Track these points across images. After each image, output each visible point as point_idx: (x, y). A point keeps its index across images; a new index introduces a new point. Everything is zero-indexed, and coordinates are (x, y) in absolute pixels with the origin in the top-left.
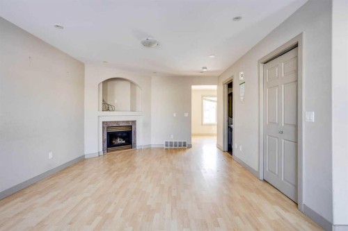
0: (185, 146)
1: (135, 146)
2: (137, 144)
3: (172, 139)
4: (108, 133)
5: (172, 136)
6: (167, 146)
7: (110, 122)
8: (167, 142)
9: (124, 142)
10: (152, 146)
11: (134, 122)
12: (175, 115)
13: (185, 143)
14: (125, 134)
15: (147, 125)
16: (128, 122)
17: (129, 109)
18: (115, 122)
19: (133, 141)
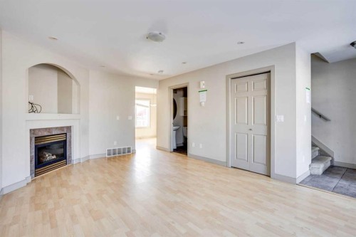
0: (129, 152)
1: (71, 161)
3: (116, 146)
4: (35, 146)
5: (115, 143)
6: (109, 154)
7: (39, 130)
8: (109, 150)
9: (54, 157)
10: (91, 158)
11: (69, 128)
12: (118, 118)
13: (129, 148)
15: (85, 131)
16: (62, 128)
18: (46, 129)
19: (68, 154)
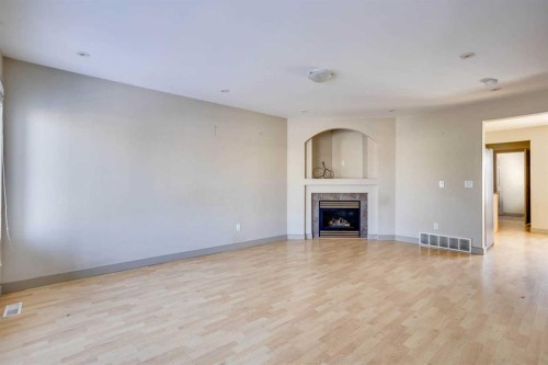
0: (464, 248)
1: (366, 235)
2: (369, 232)
3: (436, 230)
4: (321, 209)
5: (436, 226)
6: (425, 242)
7: (324, 194)
8: (424, 236)
9: (348, 225)
10: (397, 239)
11: (364, 196)
12: (441, 184)
13: (467, 242)
14: (351, 213)
15: (387, 201)
16: (353, 195)
17: (361, 175)
18: (332, 194)
19: (362, 225)
